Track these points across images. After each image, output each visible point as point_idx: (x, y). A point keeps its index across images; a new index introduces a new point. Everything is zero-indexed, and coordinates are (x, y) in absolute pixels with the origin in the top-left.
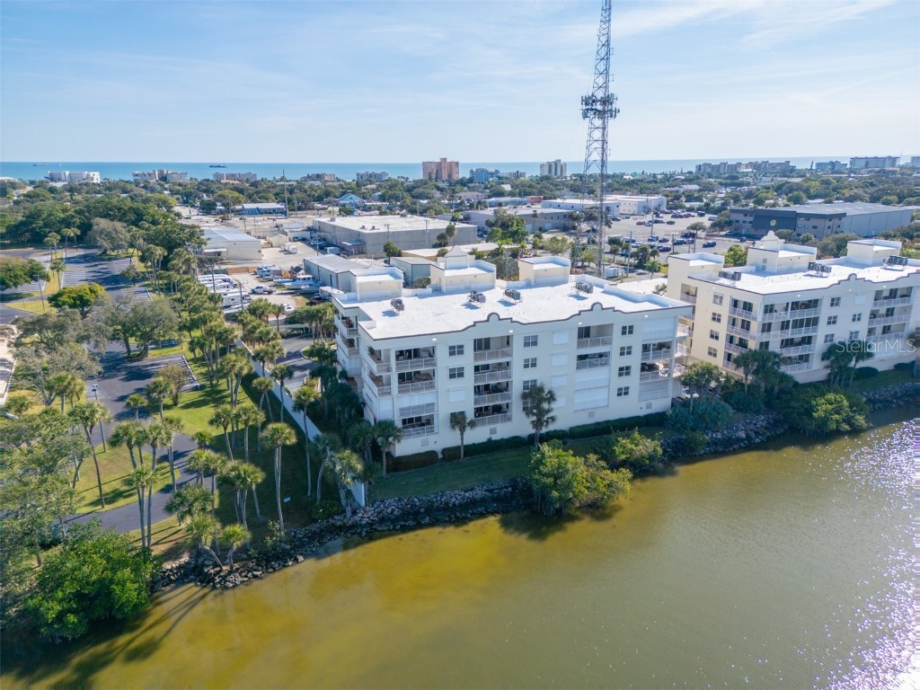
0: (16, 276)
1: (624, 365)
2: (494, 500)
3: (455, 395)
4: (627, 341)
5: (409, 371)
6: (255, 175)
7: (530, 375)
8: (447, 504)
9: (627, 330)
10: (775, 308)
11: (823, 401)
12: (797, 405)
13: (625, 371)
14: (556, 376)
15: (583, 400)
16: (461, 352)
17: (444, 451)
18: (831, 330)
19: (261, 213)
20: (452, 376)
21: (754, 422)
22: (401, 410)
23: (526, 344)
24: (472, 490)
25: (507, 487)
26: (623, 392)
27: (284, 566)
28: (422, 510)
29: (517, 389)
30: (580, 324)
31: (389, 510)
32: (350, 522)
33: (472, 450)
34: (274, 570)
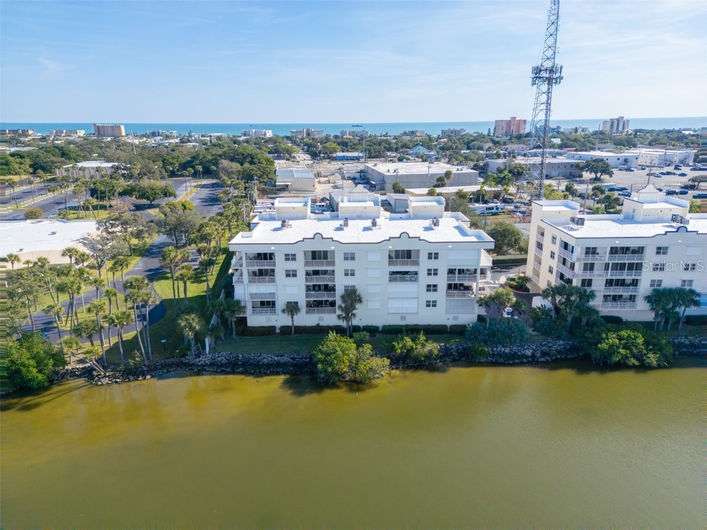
0: (155, 194)
1: (432, 283)
2: (293, 365)
3: (291, 289)
4: (433, 264)
5: (266, 268)
6: (367, 132)
7: (350, 281)
8: (258, 362)
9: (433, 256)
10: (598, 251)
11: (614, 336)
12: (590, 335)
13: (432, 288)
14: (370, 285)
15: (395, 306)
16: (294, 259)
17: (282, 328)
18: (657, 276)
19: (347, 160)
20: (288, 275)
21: (551, 344)
22: (251, 294)
23: (346, 258)
24: (281, 356)
25: (306, 358)
26: (431, 304)
27: (136, 380)
28: (240, 363)
29: (340, 291)
30: (390, 247)
31: (220, 359)
32: (192, 362)
33: (301, 330)
34: (129, 381)
